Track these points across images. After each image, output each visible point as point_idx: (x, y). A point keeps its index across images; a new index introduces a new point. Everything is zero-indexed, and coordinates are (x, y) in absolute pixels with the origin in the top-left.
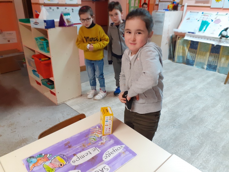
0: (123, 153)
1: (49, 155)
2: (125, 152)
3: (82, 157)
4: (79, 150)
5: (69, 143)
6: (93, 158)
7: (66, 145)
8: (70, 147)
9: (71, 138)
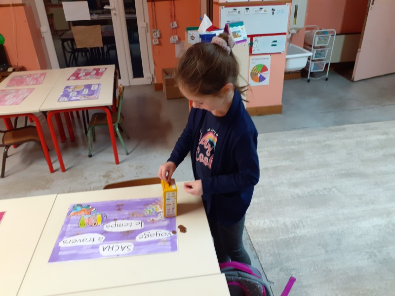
0: (164, 241)
1: (94, 209)
2: (167, 241)
3: (119, 225)
4: (123, 217)
5: (122, 205)
6: (128, 232)
7: (118, 206)
8: (119, 210)
9: (129, 201)
